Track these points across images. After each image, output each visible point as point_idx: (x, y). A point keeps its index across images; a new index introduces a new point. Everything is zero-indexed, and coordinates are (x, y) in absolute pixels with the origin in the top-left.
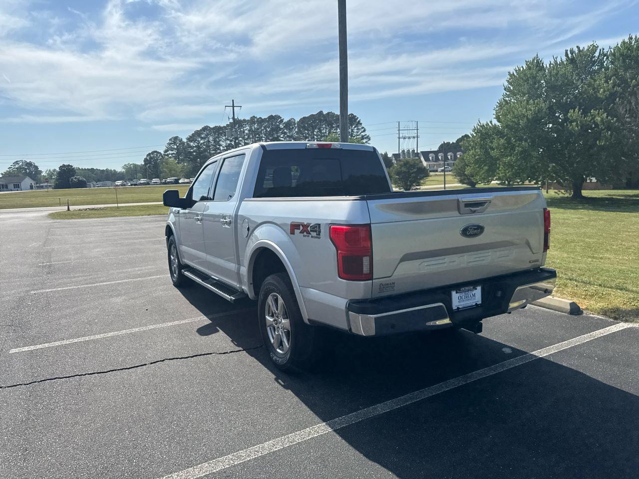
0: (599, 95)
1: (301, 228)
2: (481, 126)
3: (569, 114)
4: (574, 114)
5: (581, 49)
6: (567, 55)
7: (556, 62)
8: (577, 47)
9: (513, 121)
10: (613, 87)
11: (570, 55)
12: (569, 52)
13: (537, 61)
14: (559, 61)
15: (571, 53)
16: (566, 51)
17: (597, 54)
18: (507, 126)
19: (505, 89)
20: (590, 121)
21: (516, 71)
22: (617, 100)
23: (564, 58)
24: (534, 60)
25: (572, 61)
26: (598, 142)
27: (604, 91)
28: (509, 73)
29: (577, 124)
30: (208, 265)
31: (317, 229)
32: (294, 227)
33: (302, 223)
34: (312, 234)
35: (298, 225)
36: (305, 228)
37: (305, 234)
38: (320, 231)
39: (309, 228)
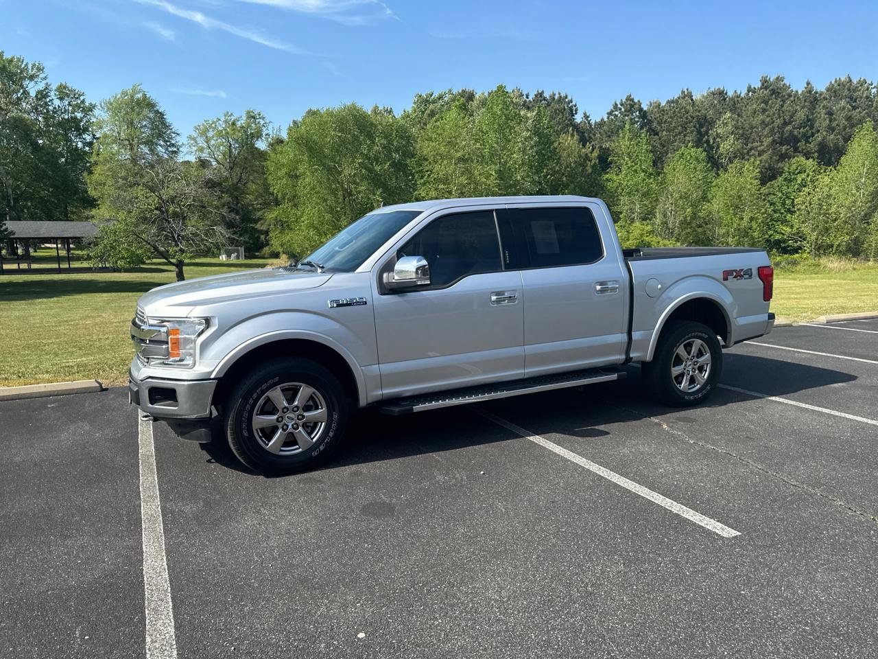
1: (735, 274)
30: (525, 361)
31: (749, 273)
32: (727, 274)
33: (734, 270)
34: (745, 276)
35: (731, 273)
36: (739, 274)
37: (739, 277)
38: (752, 274)
39: (742, 273)
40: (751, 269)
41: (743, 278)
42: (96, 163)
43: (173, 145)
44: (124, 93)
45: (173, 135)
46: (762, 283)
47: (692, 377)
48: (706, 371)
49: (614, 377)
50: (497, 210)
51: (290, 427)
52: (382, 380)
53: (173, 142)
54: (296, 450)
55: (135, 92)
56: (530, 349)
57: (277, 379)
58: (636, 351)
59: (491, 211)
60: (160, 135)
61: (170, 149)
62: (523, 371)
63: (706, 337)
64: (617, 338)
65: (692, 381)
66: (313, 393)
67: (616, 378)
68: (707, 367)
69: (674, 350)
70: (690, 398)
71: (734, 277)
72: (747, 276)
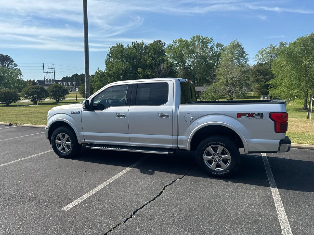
0: (147, 63)
1: (247, 115)
2: (100, 71)
3: (138, 70)
4: (140, 70)
5: (138, 43)
6: (132, 44)
7: (128, 47)
8: (136, 42)
10: (152, 61)
11: (134, 45)
12: (133, 43)
13: (121, 44)
14: (129, 46)
15: (134, 44)
16: (132, 43)
17: (144, 46)
18: (114, 73)
19: (107, 55)
20: (146, 74)
21: (112, 47)
22: (154, 66)
23: (132, 46)
24: (120, 44)
25: (135, 47)
27: (149, 62)
28: (110, 48)
29: (141, 75)
30: (130, 139)
31: (261, 115)
32: (240, 115)
33: (247, 113)
34: (256, 117)
35: (244, 114)
36: (251, 115)
37: (251, 117)
38: (263, 116)
39: (254, 115)
40: (263, 113)
41: (255, 118)
42: (220, 67)
43: (246, 59)
44: (231, 43)
45: (246, 55)
46: (273, 122)
47: (218, 163)
48: (229, 163)
49: (167, 153)
51: (64, 145)
53: (246, 58)
54: (65, 152)
55: (235, 42)
56: (132, 135)
57: (60, 131)
58: (181, 145)
60: (242, 56)
61: (245, 60)
62: (130, 143)
63: (225, 145)
64: (170, 137)
65: (218, 166)
66: (68, 137)
67: (168, 154)
68: (229, 160)
69: (203, 148)
70: (215, 173)
71: (246, 117)
72: (259, 117)
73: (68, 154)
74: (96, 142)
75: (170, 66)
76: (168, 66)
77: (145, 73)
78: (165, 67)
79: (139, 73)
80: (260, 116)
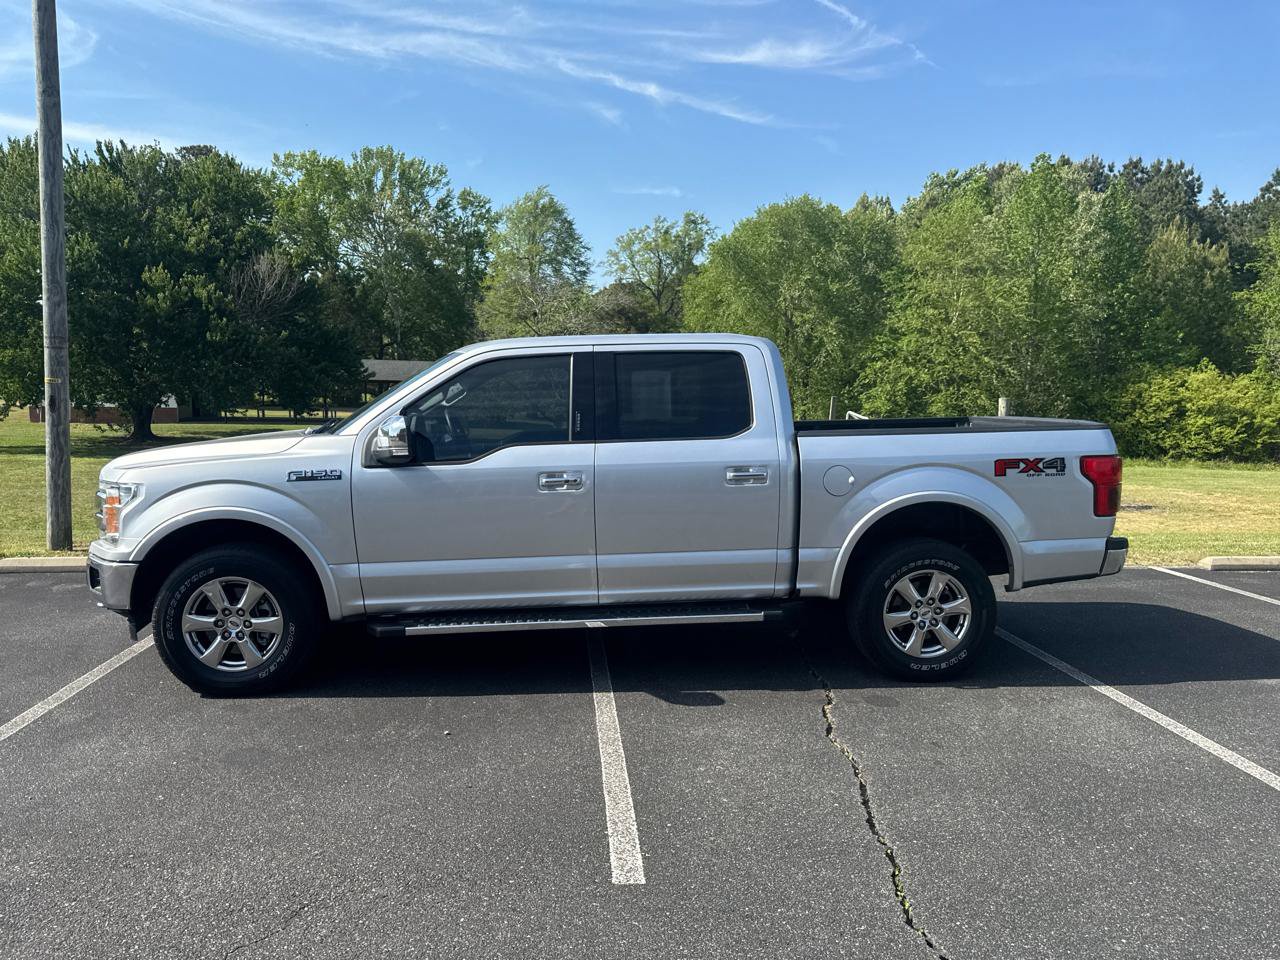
0: (187, 247)
1: (1022, 466)
3: (147, 275)
4: (155, 275)
5: (129, 147)
6: (100, 152)
7: (75, 160)
8: (122, 142)
9: (21, 271)
10: (209, 237)
11: (106, 154)
12: (104, 148)
14: (82, 159)
15: (108, 150)
16: (99, 143)
17: (161, 167)
20: (186, 295)
22: (221, 261)
23: (94, 157)
24: (28, 141)
25: (113, 165)
26: (208, 334)
27: (198, 244)
29: (164, 296)
30: (599, 577)
31: (1058, 465)
32: (1002, 467)
33: (1022, 460)
34: (1048, 471)
35: (1013, 463)
36: (1032, 466)
37: (1032, 472)
38: (1064, 467)
39: (1041, 465)
40: (1063, 459)
41: (1044, 474)
42: (489, 288)
43: (582, 264)
44: (528, 198)
45: (583, 250)
46: (1090, 486)
47: (930, 632)
48: (962, 626)
49: (758, 616)
50: (576, 354)
51: (233, 635)
52: (363, 587)
53: (582, 259)
54: (241, 666)
55: (540, 196)
56: (607, 560)
57: (211, 570)
58: (808, 579)
59: (568, 355)
60: (566, 251)
61: (578, 269)
62: (596, 593)
63: (956, 568)
64: (766, 555)
65: (931, 640)
66: (265, 594)
67: (761, 619)
68: (964, 619)
69: (886, 584)
70: (925, 668)
71: (1020, 472)
72: (1054, 471)
73: (263, 675)
74: (415, 602)
75: (298, 266)
76: (290, 266)
77: (184, 288)
78: (278, 271)
79: (153, 292)
80: (1056, 467)
